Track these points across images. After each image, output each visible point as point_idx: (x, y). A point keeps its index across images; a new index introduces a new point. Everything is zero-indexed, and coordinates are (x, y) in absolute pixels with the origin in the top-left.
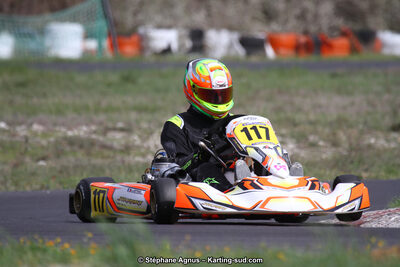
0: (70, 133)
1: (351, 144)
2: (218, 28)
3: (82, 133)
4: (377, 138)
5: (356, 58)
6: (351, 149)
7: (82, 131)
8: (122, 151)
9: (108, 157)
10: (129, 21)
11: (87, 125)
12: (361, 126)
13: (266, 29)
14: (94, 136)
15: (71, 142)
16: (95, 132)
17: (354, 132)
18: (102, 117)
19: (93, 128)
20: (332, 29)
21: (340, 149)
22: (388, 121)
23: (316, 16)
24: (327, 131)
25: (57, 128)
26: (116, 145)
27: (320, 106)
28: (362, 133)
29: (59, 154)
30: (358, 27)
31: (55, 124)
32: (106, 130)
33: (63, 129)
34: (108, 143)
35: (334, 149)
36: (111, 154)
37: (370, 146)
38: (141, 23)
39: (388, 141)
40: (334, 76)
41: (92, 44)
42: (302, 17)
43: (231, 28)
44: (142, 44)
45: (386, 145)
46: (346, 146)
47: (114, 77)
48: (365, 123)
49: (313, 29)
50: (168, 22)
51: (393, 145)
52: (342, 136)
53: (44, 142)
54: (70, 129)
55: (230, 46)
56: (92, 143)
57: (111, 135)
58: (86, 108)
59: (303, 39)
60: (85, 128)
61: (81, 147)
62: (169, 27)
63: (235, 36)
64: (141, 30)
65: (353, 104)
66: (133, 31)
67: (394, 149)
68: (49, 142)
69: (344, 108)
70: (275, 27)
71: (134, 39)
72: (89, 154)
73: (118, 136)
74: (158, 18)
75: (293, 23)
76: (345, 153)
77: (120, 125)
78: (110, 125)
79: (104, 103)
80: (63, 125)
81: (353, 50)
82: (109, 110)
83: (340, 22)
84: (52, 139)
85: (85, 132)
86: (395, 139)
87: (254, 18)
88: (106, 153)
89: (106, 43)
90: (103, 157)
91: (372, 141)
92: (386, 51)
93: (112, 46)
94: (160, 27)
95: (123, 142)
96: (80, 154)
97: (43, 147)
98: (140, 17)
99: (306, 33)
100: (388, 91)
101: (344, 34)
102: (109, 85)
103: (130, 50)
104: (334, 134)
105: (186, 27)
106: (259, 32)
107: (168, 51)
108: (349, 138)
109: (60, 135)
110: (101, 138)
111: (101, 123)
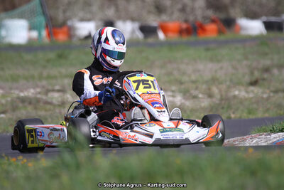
0: (22, 95)
1: (221, 96)
2: (125, 19)
3: (30, 94)
4: (240, 91)
5: (222, 38)
6: (221, 99)
7: (30, 93)
8: (59, 105)
9: (50, 110)
10: (60, 17)
11: (34, 88)
12: (228, 83)
13: (159, 20)
14: (39, 96)
15: (23, 100)
16: (40, 93)
17: (223, 87)
18: (44, 83)
19: (38, 90)
20: (205, 18)
21: (214, 100)
22: (247, 79)
23: (193, 9)
24: (204, 87)
25: (12, 91)
26: (55, 101)
27: (199, 71)
28: (229, 87)
29: (14, 109)
30: (222, 16)
31: (11, 89)
32: (47, 92)
33: (17, 92)
34: (49, 100)
35: (209, 100)
36: (52, 107)
37: (235, 97)
38: (70, 18)
39: (247, 92)
40: (208, 50)
41: (34, 34)
42: (183, 10)
43: (133, 20)
44: (70, 32)
45: (246, 96)
46: (218, 97)
47: (52, 55)
48: (231, 80)
49: (191, 18)
50: (89, 16)
51: (251, 95)
52: (215, 90)
53: (3, 101)
54: (22, 91)
55: (133, 32)
56: (38, 101)
57: (50, 95)
58: (32, 77)
59: (184, 26)
60: (32, 91)
61: (30, 103)
62: (89, 20)
63: (136, 25)
64: (69, 23)
65: (221, 68)
66: (64, 24)
67: (252, 98)
68: (7, 101)
69: (216, 71)
70: (164, 17)
71: (65, 29)
72: (36, 108)
73: (56, 95)
74: (81, 14)
75: (176, 15)
76: (217, 102)
77: (57, 87)
78: (50, 88)
79: (45, 73)
80: (17, 88)
81: (220, 32)
82: (49, 77)
83: (210, 13)
84: (9, 99)
85: (33, 94)
86: (253, 91)
87: (149, 12)
88: (48, 107)
89: (44, 33)
90: (46, 110)
91: (237, 93)
92: (243, 33)
93: (49, 35)
94: (82, 20)
95: (60, 99)
96: (30, 108)
97: (3, 105)
98: (68, 14)
99: (186, 21)
100: (246, 58)
101: (213, 21)
102: (48, 61)
103: (62, 37)
104: (209, 89)
105: (101, 20)
106: (153, 21)
107: (89, 37)
108: (220, 91)
109: (15, 96)
110: (44, 97)
111: (43, 87)
